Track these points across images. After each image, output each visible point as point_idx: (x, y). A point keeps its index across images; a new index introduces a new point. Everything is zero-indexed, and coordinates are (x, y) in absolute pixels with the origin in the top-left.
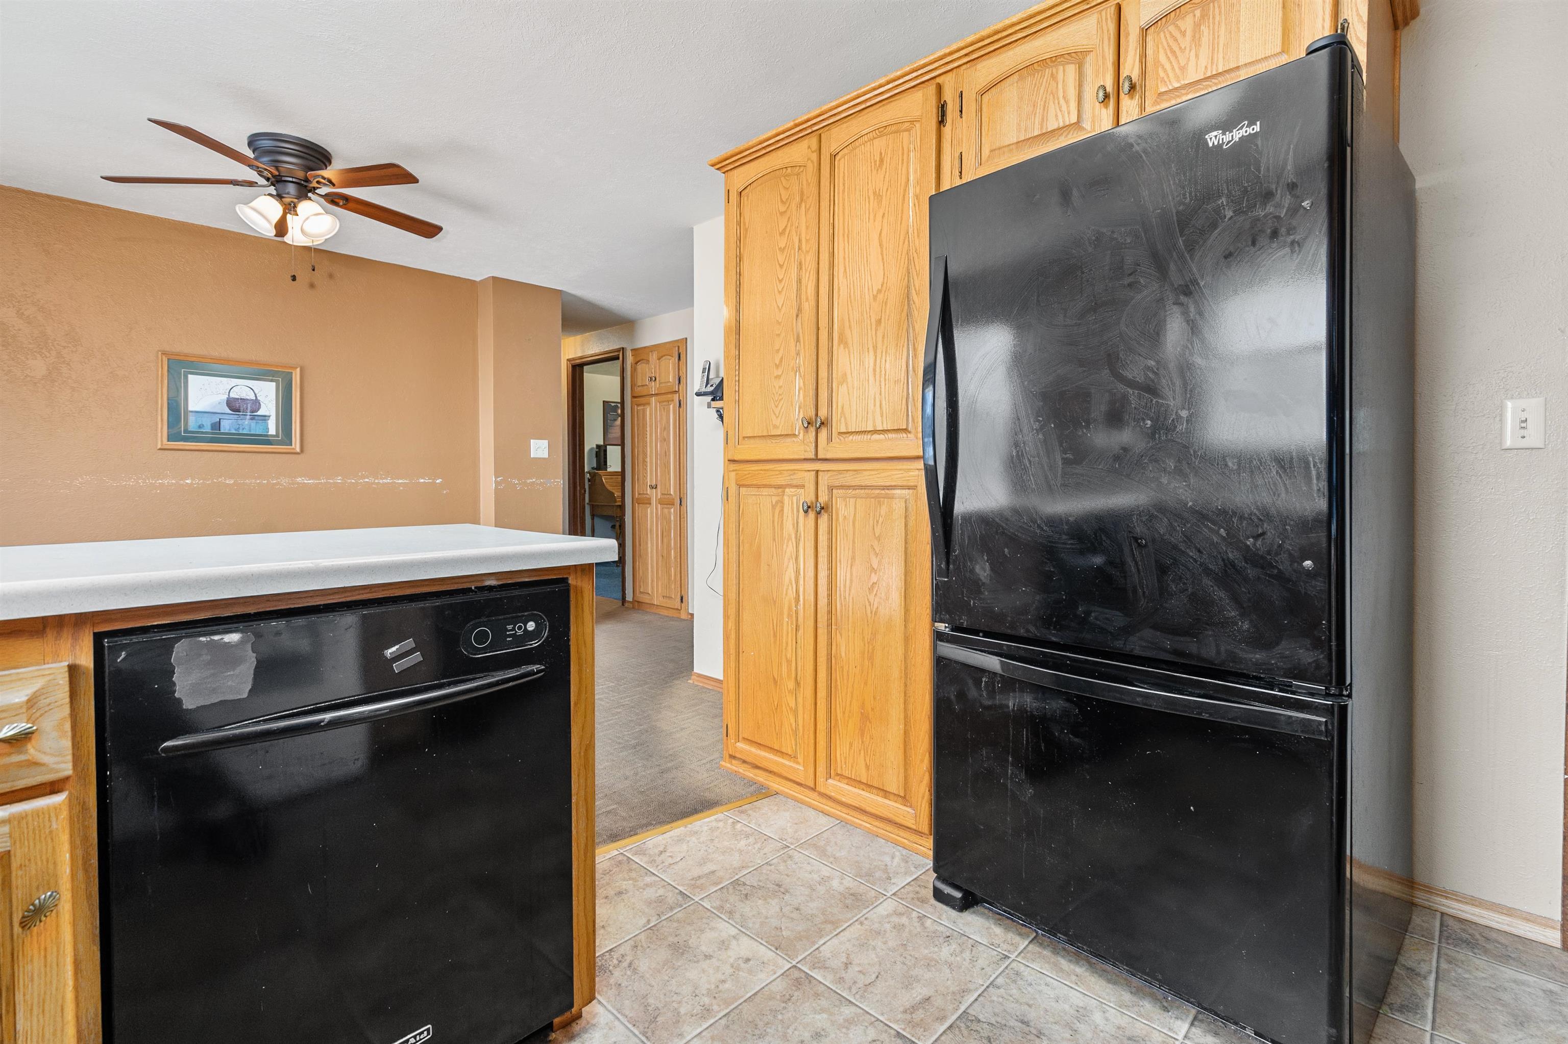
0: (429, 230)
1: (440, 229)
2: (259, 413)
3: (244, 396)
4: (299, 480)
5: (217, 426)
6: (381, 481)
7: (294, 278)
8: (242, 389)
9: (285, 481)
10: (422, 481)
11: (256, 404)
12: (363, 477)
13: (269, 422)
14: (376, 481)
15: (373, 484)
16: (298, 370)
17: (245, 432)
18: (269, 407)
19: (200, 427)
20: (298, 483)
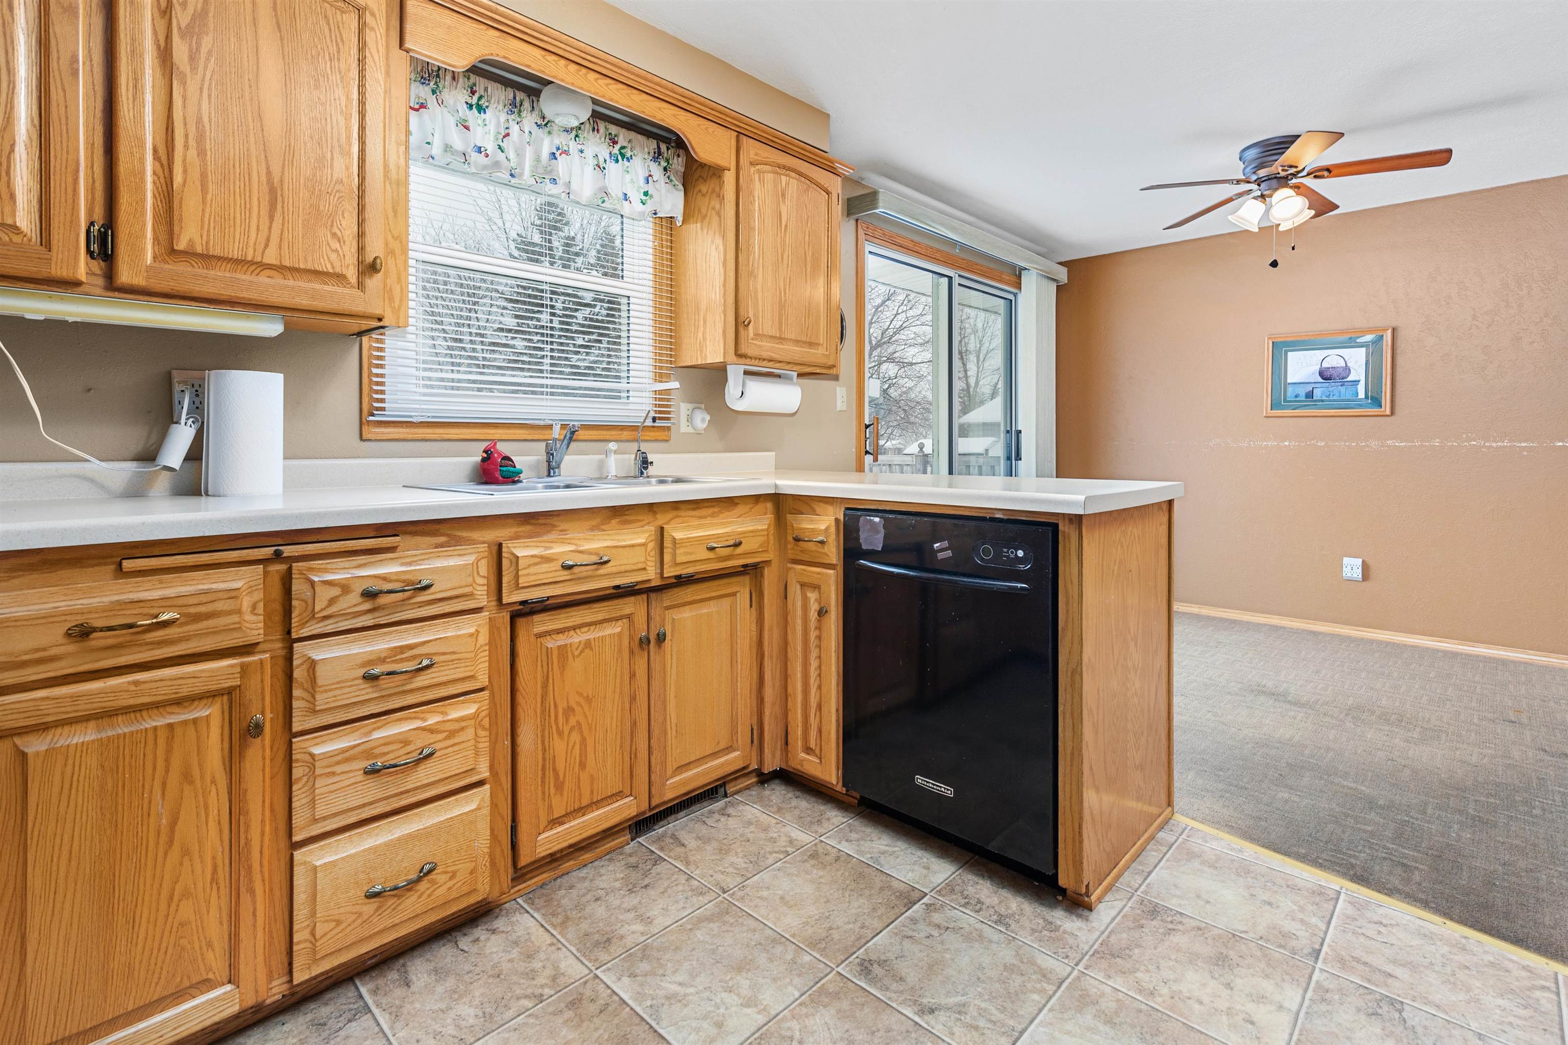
0: (1441, 157)
1: (1449, 151)
2: (1349, 379)
3: (1335, 364)
4: (1390, 442)
5: (1310, 395)
6: (1494, 445)
7: (1274, 264)
8: (1333, 359)
9: (1374, 444)
10: (1560, 444)
11: (1347, 370)
12: (1469, 439)
13: (1359, 386)
14: (1487, 444)
15: (1482, 447)
16: (1389, 333)
17: (1335, 398)
18: (1358, 373)
19: (1296, 396)
20: (1389, 446)
